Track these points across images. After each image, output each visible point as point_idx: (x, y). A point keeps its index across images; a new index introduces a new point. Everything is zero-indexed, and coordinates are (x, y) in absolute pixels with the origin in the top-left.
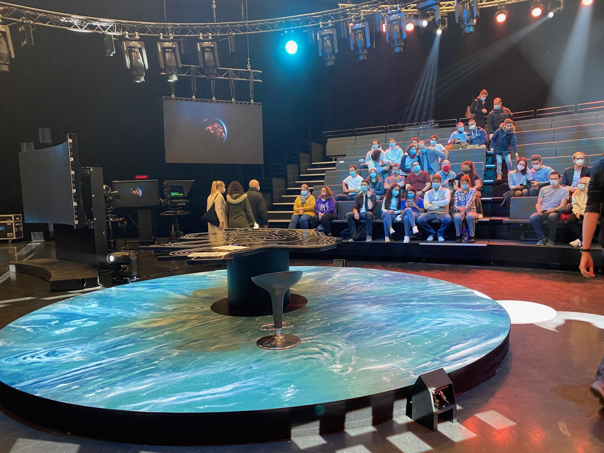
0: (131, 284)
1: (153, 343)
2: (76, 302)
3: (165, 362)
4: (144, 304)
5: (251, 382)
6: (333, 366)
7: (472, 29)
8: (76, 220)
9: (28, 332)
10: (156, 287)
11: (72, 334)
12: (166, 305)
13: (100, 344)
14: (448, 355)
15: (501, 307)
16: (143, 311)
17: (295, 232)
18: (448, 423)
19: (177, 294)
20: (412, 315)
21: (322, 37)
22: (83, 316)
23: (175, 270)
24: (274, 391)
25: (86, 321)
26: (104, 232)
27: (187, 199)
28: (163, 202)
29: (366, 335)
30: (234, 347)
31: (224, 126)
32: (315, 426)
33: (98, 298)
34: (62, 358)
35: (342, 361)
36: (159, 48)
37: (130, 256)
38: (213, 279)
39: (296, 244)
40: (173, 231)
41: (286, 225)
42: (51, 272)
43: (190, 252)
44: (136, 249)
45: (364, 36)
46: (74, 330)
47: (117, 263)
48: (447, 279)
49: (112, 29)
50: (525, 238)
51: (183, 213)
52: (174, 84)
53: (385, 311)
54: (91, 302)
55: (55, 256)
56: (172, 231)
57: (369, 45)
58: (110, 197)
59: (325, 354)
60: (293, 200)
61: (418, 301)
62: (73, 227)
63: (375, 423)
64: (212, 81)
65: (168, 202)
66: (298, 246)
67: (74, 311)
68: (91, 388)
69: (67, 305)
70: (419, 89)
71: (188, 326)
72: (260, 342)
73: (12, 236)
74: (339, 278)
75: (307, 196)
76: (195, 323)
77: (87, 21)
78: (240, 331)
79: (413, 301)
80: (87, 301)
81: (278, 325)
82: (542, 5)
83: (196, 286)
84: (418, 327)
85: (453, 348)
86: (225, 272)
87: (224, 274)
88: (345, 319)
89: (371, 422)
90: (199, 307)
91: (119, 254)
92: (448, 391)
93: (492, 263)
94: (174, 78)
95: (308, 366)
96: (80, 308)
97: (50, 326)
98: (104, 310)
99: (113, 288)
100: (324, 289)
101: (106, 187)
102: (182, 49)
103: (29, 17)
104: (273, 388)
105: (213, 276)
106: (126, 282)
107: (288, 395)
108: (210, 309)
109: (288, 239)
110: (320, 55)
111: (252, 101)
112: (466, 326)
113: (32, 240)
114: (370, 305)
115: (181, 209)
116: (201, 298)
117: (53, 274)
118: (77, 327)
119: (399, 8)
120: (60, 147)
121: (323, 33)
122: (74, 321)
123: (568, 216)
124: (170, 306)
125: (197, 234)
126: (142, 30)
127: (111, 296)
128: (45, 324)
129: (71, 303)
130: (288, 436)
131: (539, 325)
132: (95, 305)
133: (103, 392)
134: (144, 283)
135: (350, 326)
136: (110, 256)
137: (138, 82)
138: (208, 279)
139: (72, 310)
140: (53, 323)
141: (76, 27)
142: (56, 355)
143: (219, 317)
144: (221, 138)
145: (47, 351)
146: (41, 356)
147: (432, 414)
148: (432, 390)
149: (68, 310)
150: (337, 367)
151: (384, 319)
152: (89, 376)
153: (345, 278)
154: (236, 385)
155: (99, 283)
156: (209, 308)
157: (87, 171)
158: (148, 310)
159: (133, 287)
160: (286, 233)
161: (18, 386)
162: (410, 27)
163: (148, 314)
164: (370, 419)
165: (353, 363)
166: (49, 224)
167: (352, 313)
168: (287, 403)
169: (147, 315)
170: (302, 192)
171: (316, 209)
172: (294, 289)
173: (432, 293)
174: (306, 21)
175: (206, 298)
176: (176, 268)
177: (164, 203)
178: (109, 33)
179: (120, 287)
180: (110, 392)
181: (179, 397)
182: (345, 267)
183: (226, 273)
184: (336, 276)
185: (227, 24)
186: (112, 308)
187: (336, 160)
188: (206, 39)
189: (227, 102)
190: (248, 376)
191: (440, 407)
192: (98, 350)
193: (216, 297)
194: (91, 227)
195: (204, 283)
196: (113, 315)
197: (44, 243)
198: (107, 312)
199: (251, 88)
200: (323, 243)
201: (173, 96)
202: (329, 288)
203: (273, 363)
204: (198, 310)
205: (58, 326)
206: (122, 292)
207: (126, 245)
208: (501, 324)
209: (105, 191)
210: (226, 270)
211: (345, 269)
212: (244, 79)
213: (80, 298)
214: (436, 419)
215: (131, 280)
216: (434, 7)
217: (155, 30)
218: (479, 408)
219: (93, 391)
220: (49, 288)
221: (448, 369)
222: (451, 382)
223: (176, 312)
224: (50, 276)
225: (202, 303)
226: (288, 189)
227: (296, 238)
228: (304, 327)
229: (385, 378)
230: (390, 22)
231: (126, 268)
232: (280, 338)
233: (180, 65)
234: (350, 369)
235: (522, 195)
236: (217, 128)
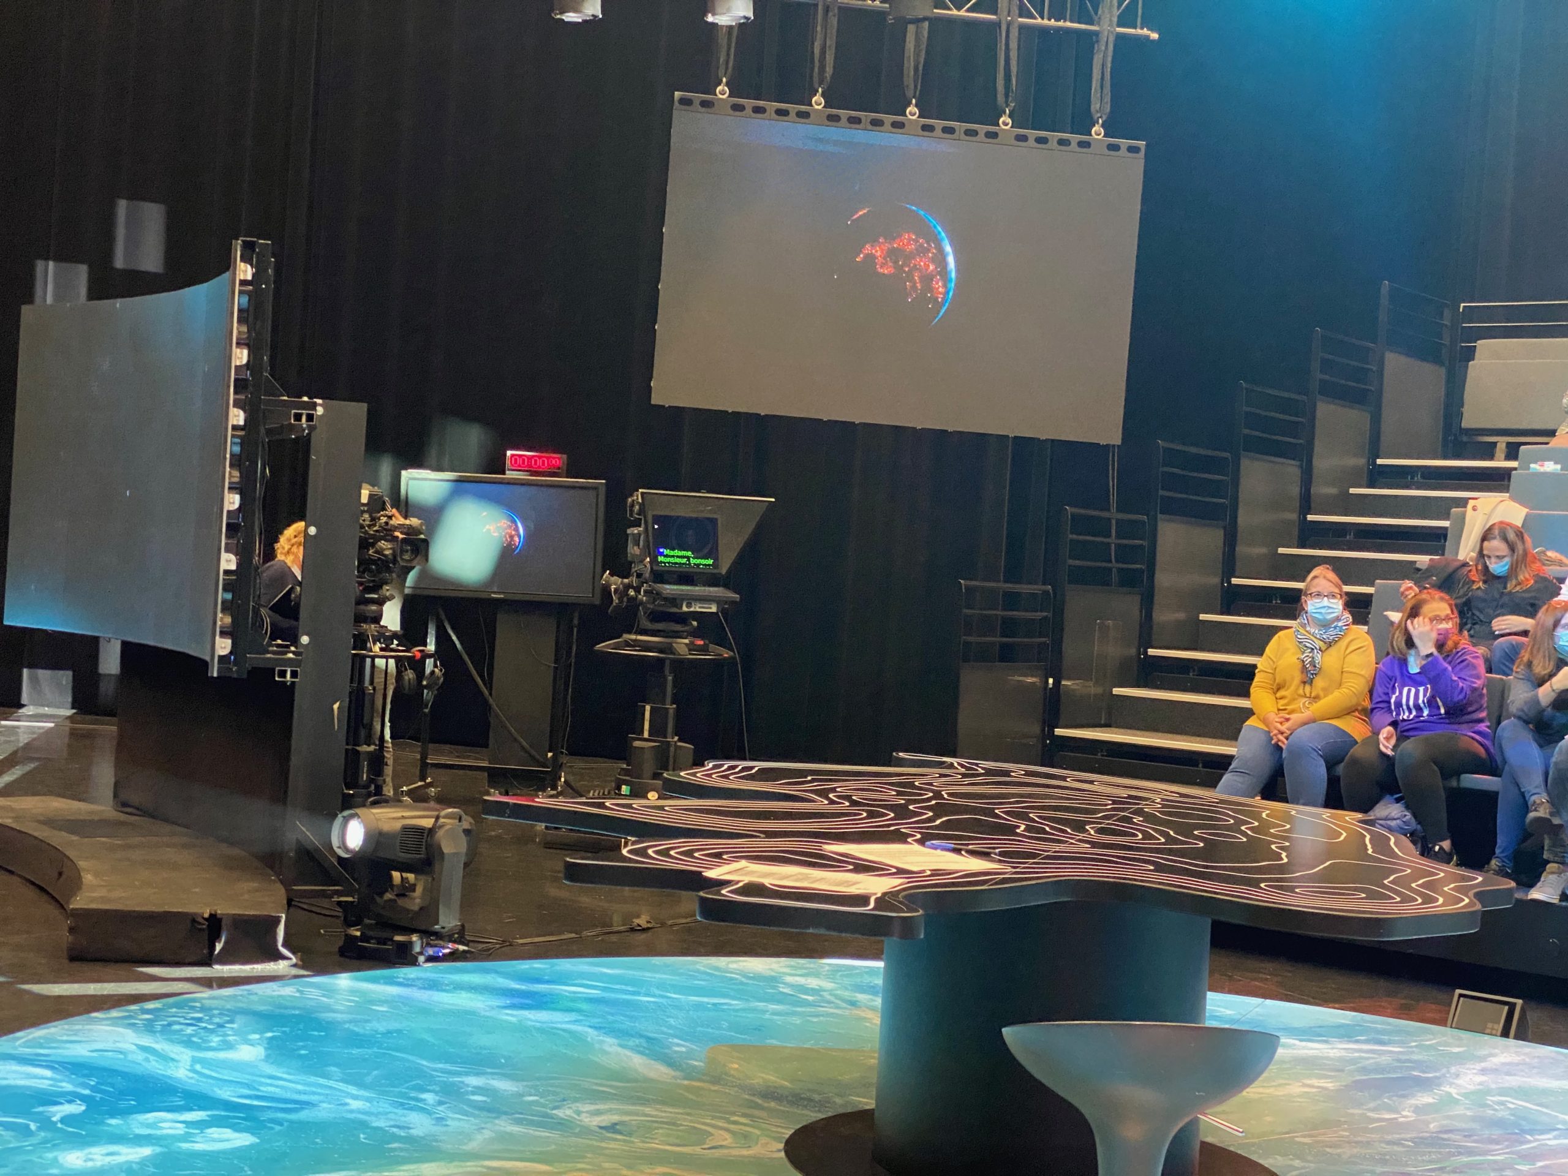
0: (425, 971)
2: (170, 1025)
4: (473, 1081)
8: (223, 634)
10: (539, 1002)
12: (576, 1100)
16: (466, 1114)
17: (1257, 816)
19: (632, 1049)
22: (194, 1099)
23: (632, 930)
25: (202, 1125)
26: (336, 706)
27: (726, 586)
28: (616, 590)
31: (948, 249)
33: (273, 1017)
37: (440, 834)
38: (810, 998)
39: (1255, 883)
40: (646, 735)
41: (1210, 771)
42: (82, 864)
43: (718, 855)
44: (471, 806)
46: (143, 1162)
47: (374, 861)
51: (704, 650)
52: (735, 33)
54: (236, 1033)
55: (109, 793)
56: (642, 732)
58: (383, 544)
60: (1257, 642)
62: (204, 665)
64: (911, 28)
65: (637, 590)
66: (1265, 895)
67: (155, 1067)
69: (129, 1034)
74: (1479, 1096)
75: (1332, 632)
80: (220, 1026)
83: (725, 1025)
86: (872, 972)
87: (867, 979)
90: (727, 1135)
91: (391, 817)
94: (737, 9)
96: (184, 1055)
97: (46, 1123)
98: (285, 1082)
99: (344, 981)
100: (1389, 1143)
101: (371, 496)
105: (813, 983)
106: (403, 957)
108: (782, 1154)
109: (1211, 851)
111: (1098, 133)
113: (23, 706)
115: (695, 634)
116: (742, 1087)
117: (88, 878)
118: (158, 1149)
122: (151, 1117)
124: (592, 1107)
125: (759, 765)
127: (330, 1016)
128: (26, 1113)
129: (149, 1028)
132: (252, 1052)
134: (487, 971)
136: (346, 820)
137: (571, 17)
138: (782, 998)
139: (147, 1060)
140: (58, 1112)
149: (130, 1057)
153: (1514, 1103)
155: (283, 945)
156: (776, 1150)
157: (298, 417)
158: (489, 1110)
159: (433, 985)
160: (1208, 816)
163: (487, 1134)
166: (102, 643)
169: (479, 1137)
170: (1312, 605)
171: (1376, 707)
175: (770, 1094)
176: (638, 917)
177: (623, 592)
179: (375, 981)
182: (1516, 1037)
183: (879, 981)
184: (1459, 1082)
186: (327, 1076)
187: (1512, 455)
189: (975, 133)
193: (817, 1097)
194: (283, 674)
195: (764, 1012)
196: (324, 1111)
197: (68, 723)
198: (300, 1092)
200: (1406, 899)
201: (723, 93)
202: (1419, 1142)
204: (725, 1151)
206: (382, 1002)
207: (423, 778)
209: (363, 512)
210: (881, 964)
212: (1068, 24)
213: (193, 1008)
215: (430, 952)
220: (65, 938)
223: (615, 1144)
224: (76, 884)
225: (744, 1115)
226: (1234, 581)
227: (1255, 849)
231: (413, 888)
236: (910, 257)
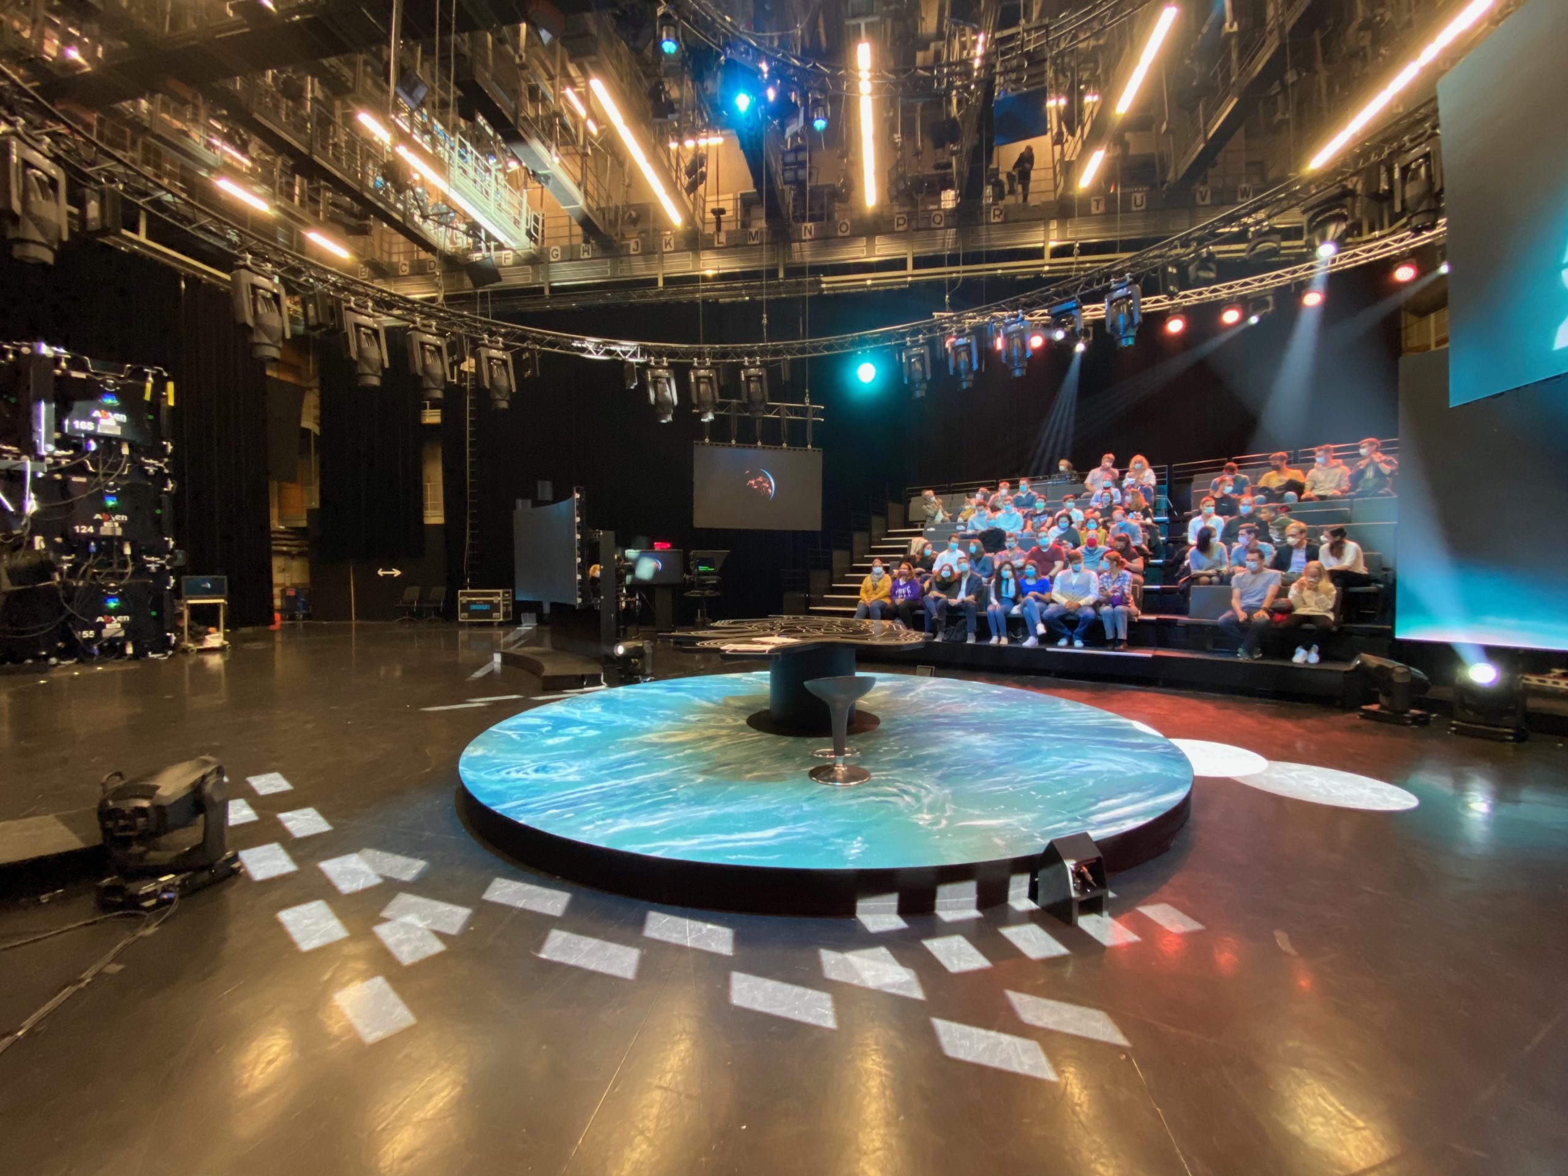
1: (671, 764)
2: (573, 704)
3: (685, 791)
4: (660, 712)
5: (801, 828)
6: (919, 816)
7: (1131, 342)
8: (579, 597)
9: (513, 740)
10: (676, 690)
11: (566, 746)
12: (688, 714)
13: (603, 760)
14: (1093, 813)
15: (1177, 749)
16: (659, 720)
18: (1094, 917)
19: (703, 700)
20: (1037, 752)
21: (909, 358)
22: (582, 723)
24: (833, 844)
25: (585, 730)
26: (612, 615)
27: (718, 576)
28: (688, 579)
29: (968, 775)
30: (778, 777)
31: (772, 480)
32: (892, 901)
33: (602, 700)
34: (555, 776)
35: (931, 809)
36: (692, 377)
37: (644, 648)
39: (866, 639)
40: (700, 616)
41: (851, 614)
42: (543, 664)
43: (723, 643)
44: (653, 639)
45: (970, 354)
46: (570, 741)
47: (626, 658)
48: (1089, 702)
49: (634, 355)
50: (1214, 647)
51: (713, 594)
52: (709, 425)
53: (995, 743)
54: (593, 705)
55: (550, 645)
56: (698, 616)
57: (975, 367)
58: (621, 570)
59: (907, 798)
61: (1046, 732)
62: (575, 606)
63: (980, 906)
64: (757, 420)
65: (694, 578)
66: (869, 642)
67: (570, 716)
68: (589, 818)
69: (563, 708)
70: (1049, 428)
71: (716, 744)
72: (812, 774)
73: (498, 617)
74: (926, 692)
75: (880, 576)
76: (725, 740)
77: (604, 344)
78: (786, 756)
79: (1037, 731)
80: (588, 703)
81: (839, 751)
82: (1238, 306)
83: (728, 692)
84: (1046, 770)
85: (1101, 805)
87: (765, 676)
88: (934, 750)
89: (974, 904)
90: (731, 720)
91: (631, 644)
92: (1095, 867)
93: (1161, 683)
94: (709, 417)
95: (883, 812)
96: (579, 712)
97: (541, 733)
98: (607, 717)
99: (621, 689)
100: (904, 706)
101: (617, 557)
102: (721, 379)
103: (535, 341)
104: (832, 840)
106: (637, 682)
107: (853, 852)
108: (746, 723)
109: (855, 632)
110: (906, 382)
111: (809, 447)
112: (1120, 772)
113: (523, 623)
114: (972, 733)
115: (711, 589)
116: (735, 707)
117: (546, 668)
118: (573, 737)
119: (1021, 316)
120: (563, 505)
121: (911, 353)
122: (571, 729)
123: (1285, 617)
124: (693, 716)
125: (732, 621)
126: (672, 354)
127: (618, 698)
128: (535, 731)
129: (568, 705)
130: (851, 912)
131: (1239, 780)
132: (597, 709)
133: (604, 825)
135: (943, 761)
136: (618, 646)
137: (664, 421)
139: (568, 714)
140: (544, 730)
141: (590, 352)
142: (547, 772)
143: (754, 735)
144: (767, 495)
145: (536, 765)
146: (529, 771)
147: (1071, 899)
148: (1070, 864)
149: (564, 714)
150: (924, 818)
151: (993, 754)
152: (587, 802)
153: (935, 693)
154: (780, 829)
155: (603, 681)
156: (742, 722)
157: (595, 536)
158: (665, 719)
159: (646, 688)
161: (498, 808)
162: (1036, 342)
163: (665, 725)
164: (973, 898)
165: (948, 814)
166: (544, 603)
167: (944, 742)
168: (852, 862)
169: (663, 726)
170: (874, 570)
171: (893, 594)
172: (864, 702)
173: (1067, 721)
174: (887, 336)
175: (740, 708)
178: (631, 360)
179: (630, 688)
180: (612, 825)
181: (702, 840)
182: (934, 676)
183: (769, 677)
184: (921, 689)
185: (781, 344)
186: (619, 714)
187: (922, 526)
188: (752, 365)
189: (777, 448)
190: (796, 819)
191: (1082, 889)
192: (600, 769)
193: (754, 707)
194: (597, 607)
195: (738, 687)
196: (619, 723)
197: (536, 627)
198: (612, 719)
199: (809, 427)
200: (905, 640)
201: (707, 440)
202: (912, 705)
203: (832, 804)
204: (730, 724)
205: (552, 734)
206: (632, 693)
207: (639, 634)
208: (1177, 773)
209: (615, 561)
210: (768, 673)
211: (933, 680)
212: (800, 418)
213: (579, 700)
214: (1075, 909)
215: (645, 679)
216: (1074, 312)
217: (688, 354)
218: (1145, 897)
219: (591, 822)
220: (541, 684)
221: (1096, 834)
222: (1099, 854)
223: (700, 725)
224: (543, 670)
225: (735, 714)
226: (853, 565)
227: (865, 631)
228: (876, 757)
229: (997, 841)
230: (1008, 336)
231: (638, 663)
232: (841, 769)
233: (718, 400)
234: (944, 822)
235: (1211, 583)
236: (762, 483)
